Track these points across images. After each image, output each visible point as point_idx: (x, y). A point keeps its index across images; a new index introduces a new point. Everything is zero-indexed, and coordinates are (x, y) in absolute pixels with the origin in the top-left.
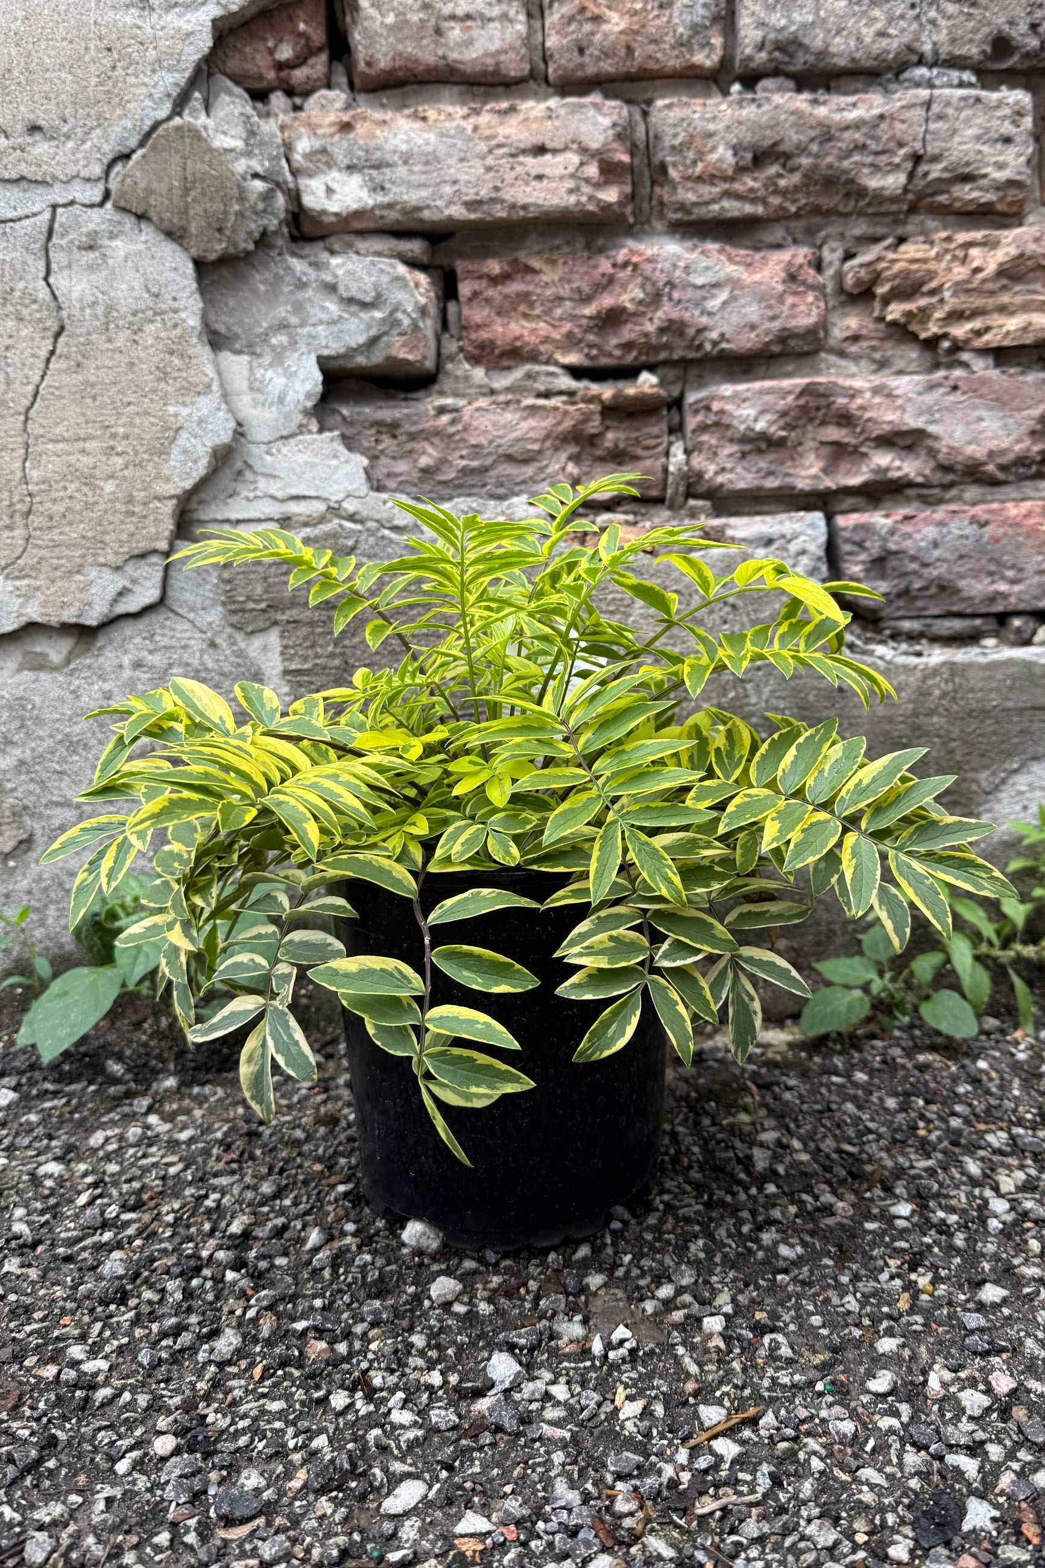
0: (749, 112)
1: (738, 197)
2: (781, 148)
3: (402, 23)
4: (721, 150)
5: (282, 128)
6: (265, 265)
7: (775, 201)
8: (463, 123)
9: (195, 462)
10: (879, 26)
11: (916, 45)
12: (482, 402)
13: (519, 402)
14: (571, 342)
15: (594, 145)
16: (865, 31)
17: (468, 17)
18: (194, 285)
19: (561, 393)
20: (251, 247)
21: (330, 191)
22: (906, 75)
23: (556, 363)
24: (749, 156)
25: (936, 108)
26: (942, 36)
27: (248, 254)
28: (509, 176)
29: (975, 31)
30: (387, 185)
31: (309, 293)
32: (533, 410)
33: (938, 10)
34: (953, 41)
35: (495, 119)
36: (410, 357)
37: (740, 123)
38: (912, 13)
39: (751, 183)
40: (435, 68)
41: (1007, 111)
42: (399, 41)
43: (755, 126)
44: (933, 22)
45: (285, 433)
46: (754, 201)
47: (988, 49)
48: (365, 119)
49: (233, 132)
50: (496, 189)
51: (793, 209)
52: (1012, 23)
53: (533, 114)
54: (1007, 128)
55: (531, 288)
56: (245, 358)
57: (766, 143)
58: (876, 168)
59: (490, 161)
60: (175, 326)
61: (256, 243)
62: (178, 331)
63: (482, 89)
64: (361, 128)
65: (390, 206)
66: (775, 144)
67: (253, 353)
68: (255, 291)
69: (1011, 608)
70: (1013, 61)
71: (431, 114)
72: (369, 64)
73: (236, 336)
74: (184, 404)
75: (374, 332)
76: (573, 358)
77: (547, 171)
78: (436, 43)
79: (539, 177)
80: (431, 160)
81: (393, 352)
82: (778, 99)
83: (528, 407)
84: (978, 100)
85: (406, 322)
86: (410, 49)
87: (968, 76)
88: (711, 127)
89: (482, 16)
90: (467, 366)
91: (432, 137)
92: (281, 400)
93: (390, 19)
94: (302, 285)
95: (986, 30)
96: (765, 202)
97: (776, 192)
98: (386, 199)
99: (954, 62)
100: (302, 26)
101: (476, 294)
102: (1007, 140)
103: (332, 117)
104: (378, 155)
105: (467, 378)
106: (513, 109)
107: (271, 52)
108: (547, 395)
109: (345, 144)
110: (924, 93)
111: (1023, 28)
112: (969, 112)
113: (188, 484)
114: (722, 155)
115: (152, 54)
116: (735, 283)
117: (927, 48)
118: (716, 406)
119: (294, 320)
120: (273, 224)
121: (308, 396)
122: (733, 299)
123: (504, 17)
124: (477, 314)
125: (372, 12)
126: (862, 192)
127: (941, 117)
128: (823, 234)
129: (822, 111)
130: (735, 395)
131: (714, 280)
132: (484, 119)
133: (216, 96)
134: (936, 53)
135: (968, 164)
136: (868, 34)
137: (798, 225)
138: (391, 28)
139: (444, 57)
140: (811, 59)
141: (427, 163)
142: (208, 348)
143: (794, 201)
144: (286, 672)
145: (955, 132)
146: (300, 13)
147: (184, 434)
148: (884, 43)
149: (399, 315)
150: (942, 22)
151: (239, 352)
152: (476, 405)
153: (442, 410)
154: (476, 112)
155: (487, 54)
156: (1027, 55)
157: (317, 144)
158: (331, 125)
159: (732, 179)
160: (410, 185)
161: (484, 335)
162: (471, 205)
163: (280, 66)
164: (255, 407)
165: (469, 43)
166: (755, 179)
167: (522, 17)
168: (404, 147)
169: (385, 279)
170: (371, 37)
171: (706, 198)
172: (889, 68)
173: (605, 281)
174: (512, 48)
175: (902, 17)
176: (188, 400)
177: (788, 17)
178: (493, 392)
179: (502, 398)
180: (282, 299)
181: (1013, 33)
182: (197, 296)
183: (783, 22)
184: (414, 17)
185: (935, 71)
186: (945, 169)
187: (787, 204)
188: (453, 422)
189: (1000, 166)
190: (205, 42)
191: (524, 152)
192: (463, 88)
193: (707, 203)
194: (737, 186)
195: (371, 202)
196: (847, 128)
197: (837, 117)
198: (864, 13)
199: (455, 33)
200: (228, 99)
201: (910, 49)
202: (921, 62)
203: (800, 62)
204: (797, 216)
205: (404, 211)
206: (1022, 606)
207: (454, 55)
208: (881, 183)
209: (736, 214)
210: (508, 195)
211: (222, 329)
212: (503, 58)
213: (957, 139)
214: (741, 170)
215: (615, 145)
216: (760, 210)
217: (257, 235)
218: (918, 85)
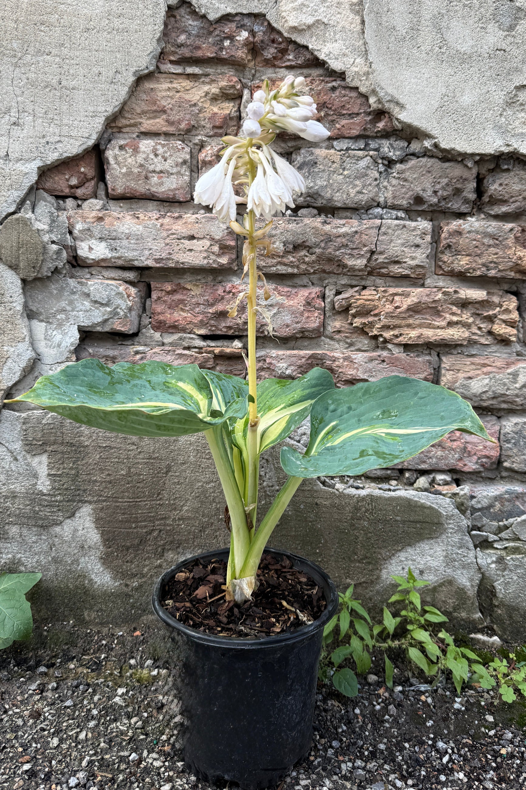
0: (292, 226)
1: (285, 265)
2: (307, 244)
3: (129, 173)
4: (277, 243)
5: (69, 218)
6: (57, 281)
7: (303, 267)
8: (156, 222)
9: (14, 374)
10: (358, 189)
11: (376, 198)
12: (157, 350)
13: (174, 351)
14: (202, 324)
15: (217, 237)
16: (351, 191)
17: (161, 172)
18: (21, 291)
19: (195, 347)
20: (50, 274)
21: (91, 249)
22: (371, 211)
23: (194, 333)
24: (291, 246)
25: (383, 229)
26: (389, 195)
27: (48, 277)
28: (176, 249)
29: (406, 193)
30: (118, 248)
31: (76, 297)
32: (181, 356)
33: (388, 182)
34: (394, 197)
35: (172, 221)
36: (123, 329)
37: (288, 231)
38: (376, 183)
39: (292, 259)
40: (145, 194)
41: (419, 232)
42: (128, 181)
43: (294, 233)
44: (385, 187)
45: (59, 361)
46: (292, 267)
47: (412, 202)
48: (110, 216)
49: (44, 220)
50: (170, 254)
51: (312, 271)
52: (424, 190)
53: (189, 220)
54: (418, 241)
55: (185, 298)
56: (44, 324)
57: (300, 241)
58: (352, 255)
59: (167, 241)
60: (10, 309)
61: (52, 272)
62: (12, 312)
63: (168, 204)
64: (107, 220)
65: (119, 258)
66: (304, 242)
67: (48, 322)
68: (51, 293)
69: (405, 467)
70: (424, 207)
71: (141, 216)
72: (113, 190)
73: (41, 313)
74: (12, 346)
75: (106, 317)
76: (202, 332)
77: (194, 248)
78: (146, 183)
79: (191, 250)
80: (139, 238)
81: (115, 327)
82: (307, 221)
83: (178, 354)
84: (404, 226)
85: (122, 313)
86: (133, 184)
87: (401, 214)
88: (274, 232)
89: (168, 172)
90: (152, 332)
91: (141, 228)
92: (59, 346)
93: (124, 170)
94: (74, 293)
95: (411, 193)
96: (298, 267)
97: (304, 262)
98: (117, 255)
99: (394, 207)
100: (82, 170)
101: (159, 298)
102: (418, 246)
103: (94, 214)
104: (115, 234)
105: (151, 337)
106: (180, 217)
107: (68, 180)
108: (188, 348)
109: (99, 227)
110: (378, 222)
111: (429, 193)
112: (400, 232)
113: (10, 384)
114: (278, 246)
115: (8, 182)
116: (281, 306)
117: (382, 200)
118: (268, 361)
119: (68, 308)
120: (60, 265)
121: (72, 344)
122: (279, 312)
123: (179, 173)
124: (159, 308)
125: (115, 166)
126: (345, 266)
127: (385, 234)
128: (327, 281)
129: (327, 228)
130: (277, 356)
131: (270, 303)
132: (167, 220)
133: (39, 201)
134: (386, 202)
135: (397, 256)
136: (352, 192)
137: (315, 277)
138: (124, 175)
139: (149, 190)
140: (324, 202)
141: (137, 239)
142: (26, 319)
143: (313, 267)
144: (49, 475)
145: (392, 241)
146: (82, 163)
147: (10, 360)
148: (360, 196)
149: (119, 310)
150: (390, 188)
151: (42, 321)
152: (154, 351)
153: (137, 353)
154: (163, 216)
155: (169, 190)
156: (431, 205)
157: (86, 226)
158: (93, 218)
159: (283, 257)
160: (128, 249)
161: (161, 318)
162: (157, 261)
163: (72, 187)
164: (46, 348)
165: (162, 184)
166: (293, 257)
167: (188, 173)
168: (127, 231)
169: (113, 293)
170: (115, 178)
171: (270, 264)
172: (363, 208)
173: (220, 298)
174: (182, 188)
175: (370, 185)
176: (14, 345)
177: (314, 182)
178: (163, 344)
179: (167, 348)
180: (64, 298)
181: (424, 195)
182: (22, 296)
183: (312, 184)
184: (136, 170)
185: (385, 210)
186: (386, 258)
187: (309, 268)
188: (142, 359)
189: (413, 258)
190: (34, 177)
191: (184, 238)
192: (158, 203)
193: (270, 267)
194: (285, 260)
195: (110, 256)
196: (339, 236)
197: (335, 231)
198: (351, 182)
199: (155, 179)
200: (44, 203)
201: (373, 200)
202: (378, 205)
203: (319, 203)
204: (314, 273)
205: (125, 261)
206: (410, 467)
207: (154, 189)
208: (354, 263)
209: (284, 272)
210: (175, 257)
211: (35, 309)
212: (177, 192)
213: (392, 244)
214: (287, 252)
215: (227, 238)
216: (296, 271)
217: (53, 270)
218: (376, 217)
